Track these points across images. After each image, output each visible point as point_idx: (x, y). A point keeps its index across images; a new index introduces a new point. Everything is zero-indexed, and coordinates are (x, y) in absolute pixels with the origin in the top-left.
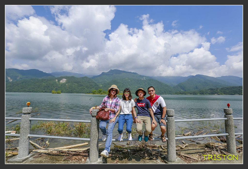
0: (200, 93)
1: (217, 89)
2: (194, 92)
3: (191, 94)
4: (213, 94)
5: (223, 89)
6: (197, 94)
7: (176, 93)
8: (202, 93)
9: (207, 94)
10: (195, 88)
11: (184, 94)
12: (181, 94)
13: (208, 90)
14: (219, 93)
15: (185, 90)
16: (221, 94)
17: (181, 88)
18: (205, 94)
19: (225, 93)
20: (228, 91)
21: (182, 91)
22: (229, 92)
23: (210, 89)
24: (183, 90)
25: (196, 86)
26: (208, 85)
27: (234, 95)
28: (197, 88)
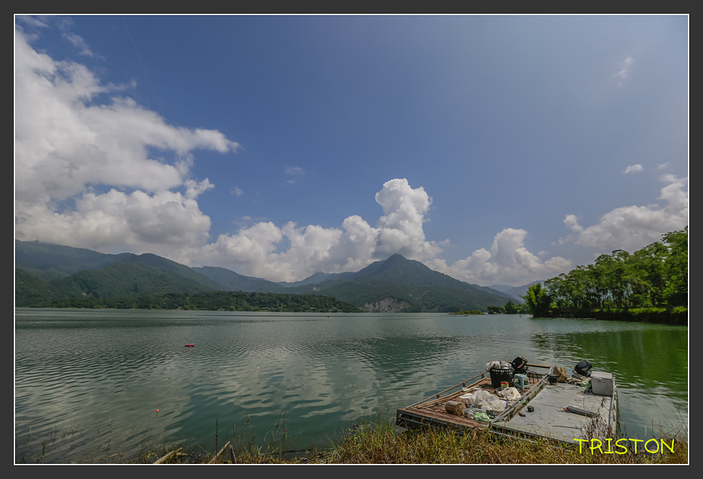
0: (140, 304)
1: (186, 295)
2: (122, 302)
3: (110, 307)
4: (172, 306)
5: (198, 296)
6: (129, 308)
7: (56, 304)
8: (144, 304)
9: (158, 306)
10: (132, 291)
11: (86, 307)
12: (74, 306)
13: (164, 297)
14: (186, 306)
15: (94, 293)
16: (192, 308)
17: (82, 288)
18: (153, 308)
19: (200, 306)
20: (206, 302)
21: (83, 297)
22: (209, 303)
23: (170, 294)
24: (88, 293)
25: (136, 285)
26: (167, 285)
27: (216, 310)
28: (136, 290)
